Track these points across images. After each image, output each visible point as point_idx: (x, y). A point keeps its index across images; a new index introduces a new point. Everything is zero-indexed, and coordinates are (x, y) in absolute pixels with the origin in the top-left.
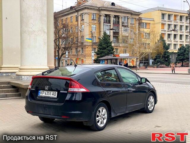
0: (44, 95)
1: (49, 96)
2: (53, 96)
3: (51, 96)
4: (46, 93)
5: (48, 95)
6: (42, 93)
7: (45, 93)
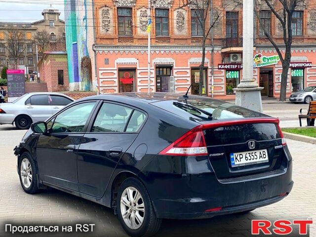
0: (243, 161)
1: (255, 160)
2: (262, 159)
3: (258, 160)
4: (248, 155)
5: (252, 161)
6: (238, 158)
7: (244, 157)
